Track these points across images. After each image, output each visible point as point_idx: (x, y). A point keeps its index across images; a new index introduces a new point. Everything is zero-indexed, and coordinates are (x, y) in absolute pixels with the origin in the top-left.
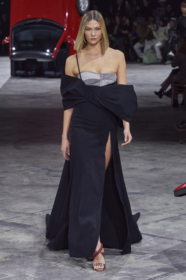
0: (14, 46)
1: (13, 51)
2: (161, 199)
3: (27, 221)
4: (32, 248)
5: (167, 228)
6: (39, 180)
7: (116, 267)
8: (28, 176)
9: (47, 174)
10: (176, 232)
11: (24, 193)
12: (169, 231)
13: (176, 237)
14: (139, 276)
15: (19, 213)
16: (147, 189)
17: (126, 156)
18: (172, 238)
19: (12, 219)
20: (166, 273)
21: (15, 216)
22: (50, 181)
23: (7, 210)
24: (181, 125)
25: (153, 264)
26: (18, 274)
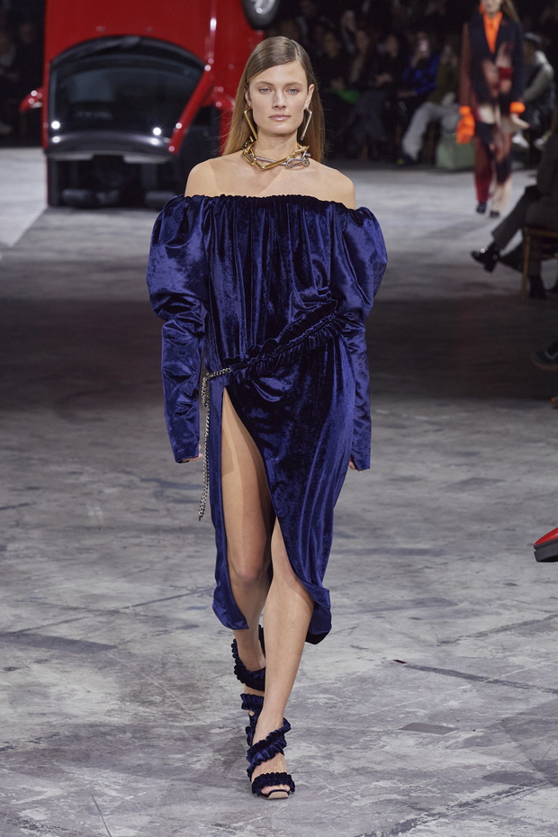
0: (57, 118)
1: (52, 133)
2: (492, 570)
3: (98, 633)
4: (113, 712)
5: (510, 654)
6: (132, 512)
7: (363, 768)
8: (100, 501)
9: (156, 495)
10: (538, 665)
11: (89, 549)
12: (517, 663)
13: (538, 682)
14: (430, 795)
15: (75, 609)
16: (452, 540)
17: (390, 441)
18: (528, 683)
19: (53, 628)
20: (511, 788)
21: (63, 618)
22: (165, 516)
23: (40, 601)
24: (551, 351)
25: (472, 762)
26: (73, 790)
